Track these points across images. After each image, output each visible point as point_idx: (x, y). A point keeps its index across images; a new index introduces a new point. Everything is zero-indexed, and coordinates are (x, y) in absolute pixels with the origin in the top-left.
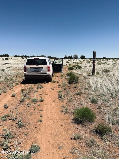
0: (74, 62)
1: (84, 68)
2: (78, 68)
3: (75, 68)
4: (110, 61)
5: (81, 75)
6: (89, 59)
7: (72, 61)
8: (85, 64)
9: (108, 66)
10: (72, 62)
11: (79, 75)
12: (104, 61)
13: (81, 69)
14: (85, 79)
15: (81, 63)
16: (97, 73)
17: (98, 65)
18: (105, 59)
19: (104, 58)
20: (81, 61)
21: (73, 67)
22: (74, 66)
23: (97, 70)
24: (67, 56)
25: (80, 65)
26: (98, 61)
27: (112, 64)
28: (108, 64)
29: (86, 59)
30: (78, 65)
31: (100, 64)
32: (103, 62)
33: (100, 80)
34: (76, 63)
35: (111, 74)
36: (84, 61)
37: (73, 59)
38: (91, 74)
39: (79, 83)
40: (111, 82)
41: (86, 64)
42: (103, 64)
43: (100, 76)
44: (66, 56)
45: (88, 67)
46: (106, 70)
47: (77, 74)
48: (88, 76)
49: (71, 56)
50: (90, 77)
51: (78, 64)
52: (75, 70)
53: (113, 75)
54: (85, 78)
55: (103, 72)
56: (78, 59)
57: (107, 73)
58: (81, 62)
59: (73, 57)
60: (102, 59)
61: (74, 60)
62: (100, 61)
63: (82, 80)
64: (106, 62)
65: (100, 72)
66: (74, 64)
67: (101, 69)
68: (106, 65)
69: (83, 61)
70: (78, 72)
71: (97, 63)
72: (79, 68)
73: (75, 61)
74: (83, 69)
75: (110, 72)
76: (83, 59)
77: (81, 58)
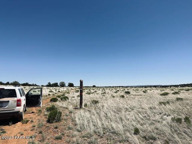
0: (60, 91)
1: (71, 99)
2: (63, 100)
3: (59, 99)
4: (99, 90)
5: (67, 108)
6: (78, 88)
7: (58, 89)
8: (73, 93)
9: (98, 96)
10: (57, 91)
11: (64, 108)
12: (94, 90)
13: (68, 100)
14: (70, 114)
15: (68, 93)
16: (86, 105)
17: (87, 95)
18: (94, 88)
19: (94, 86)
20: (69, 89)
21: (57, 98)
22: (59, 97)
23: (86, 101)
24: (51, 84)
25: (67, 94)
26: (87, 90)
27: (102, 93)
28: (98, 94)
29: (75, 88)
30: (64, 95)
31: (89, 94)
32: (92, 91)
33: (87, 114)
34: (62, 92)
35: (99, 105)
36: (72, 89)
37: (59, 87)
38: (79, 107)
39: (63, 121)
40: (99, 116)
41: (75, 93)
42: (93, 93)
43: (88, 109)
44: (49, 83)
45: (76, 98)
46: (95, 101)
47: (61, 107)
48: (75, 109)
49: (57, 83)
50: (77, 111)
51: (64, 93)
52: (60, 101)
53: (102, 107)
54: (71, 112)
55: (92, 103)
56: (65, 87)
57: (96, 105)
58: (68, 91)
59: (59, 84)
60: (92, 88)
61: (60, 89)
62: (90, 90)
63: (67, 116)
64: (96, 91)
65: (88, 104)
66: (60, 94)
67: (90, 100)
68: (96, 95)
69: (70, 89)
70: (62, 104)
71: (87, 92)
72: (65, 99)
73: (62, 89)
74: (70, 101)
75: (99, 103)
76: (71, 87)
77: (68, 85)
